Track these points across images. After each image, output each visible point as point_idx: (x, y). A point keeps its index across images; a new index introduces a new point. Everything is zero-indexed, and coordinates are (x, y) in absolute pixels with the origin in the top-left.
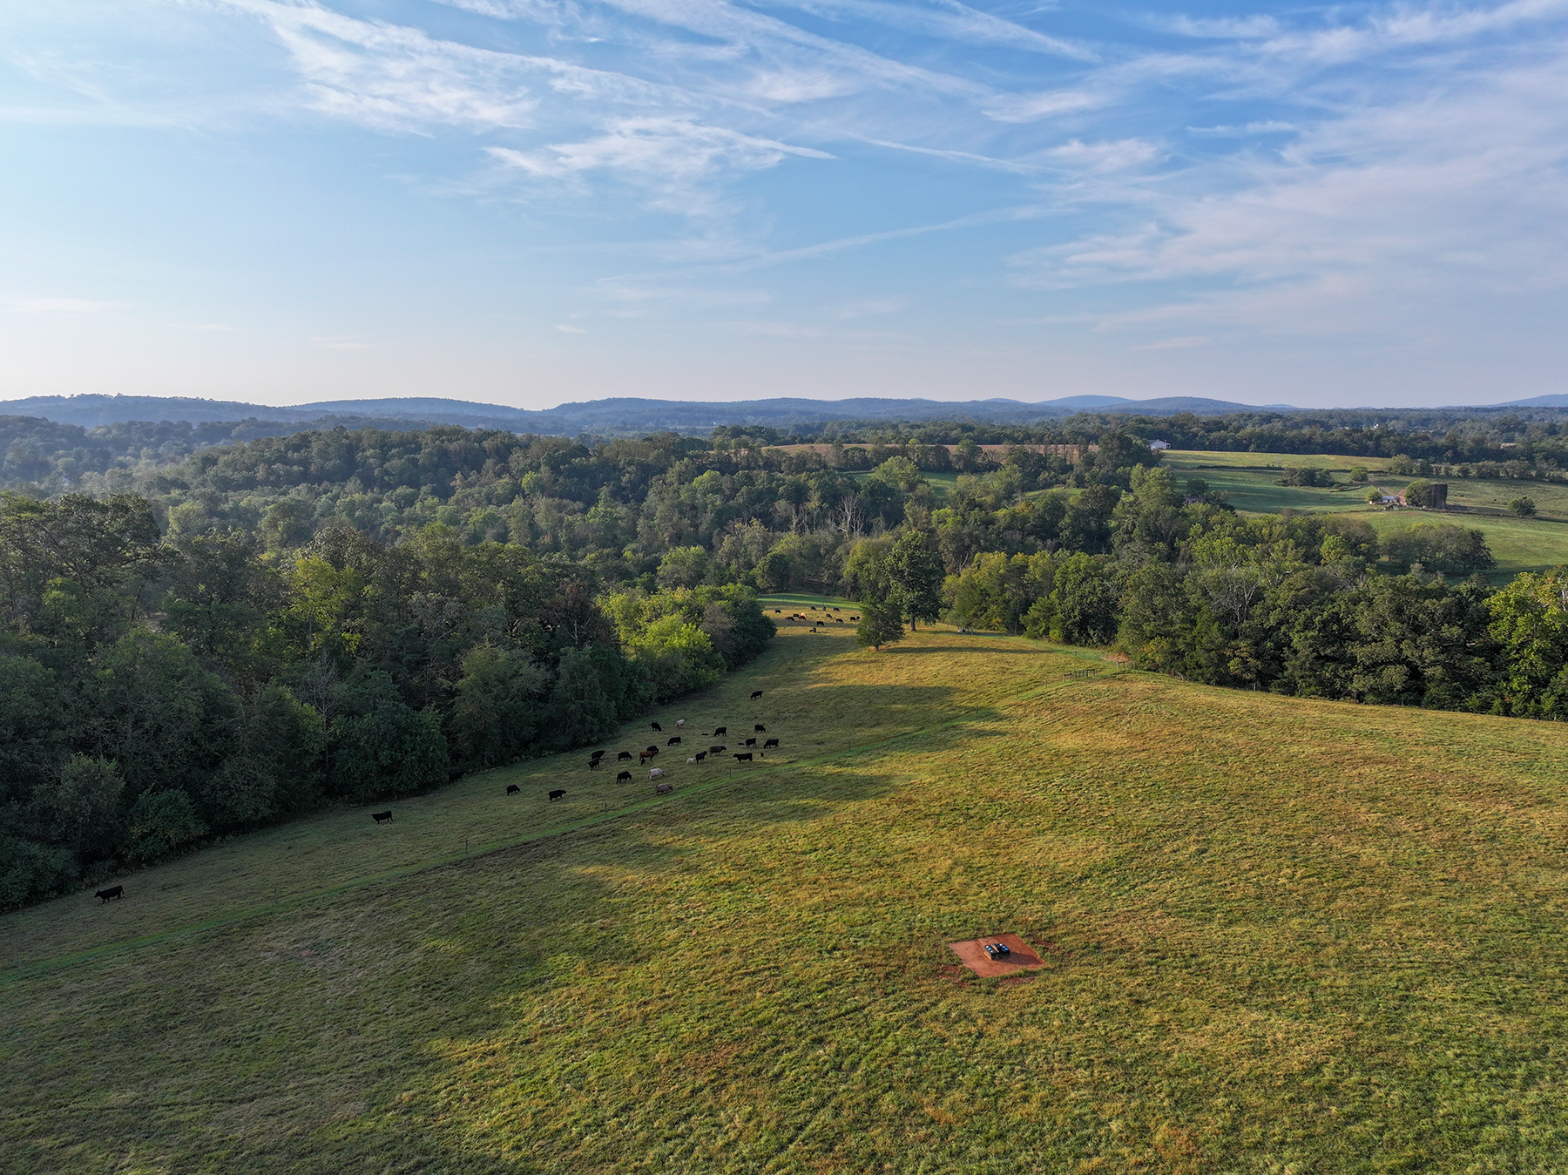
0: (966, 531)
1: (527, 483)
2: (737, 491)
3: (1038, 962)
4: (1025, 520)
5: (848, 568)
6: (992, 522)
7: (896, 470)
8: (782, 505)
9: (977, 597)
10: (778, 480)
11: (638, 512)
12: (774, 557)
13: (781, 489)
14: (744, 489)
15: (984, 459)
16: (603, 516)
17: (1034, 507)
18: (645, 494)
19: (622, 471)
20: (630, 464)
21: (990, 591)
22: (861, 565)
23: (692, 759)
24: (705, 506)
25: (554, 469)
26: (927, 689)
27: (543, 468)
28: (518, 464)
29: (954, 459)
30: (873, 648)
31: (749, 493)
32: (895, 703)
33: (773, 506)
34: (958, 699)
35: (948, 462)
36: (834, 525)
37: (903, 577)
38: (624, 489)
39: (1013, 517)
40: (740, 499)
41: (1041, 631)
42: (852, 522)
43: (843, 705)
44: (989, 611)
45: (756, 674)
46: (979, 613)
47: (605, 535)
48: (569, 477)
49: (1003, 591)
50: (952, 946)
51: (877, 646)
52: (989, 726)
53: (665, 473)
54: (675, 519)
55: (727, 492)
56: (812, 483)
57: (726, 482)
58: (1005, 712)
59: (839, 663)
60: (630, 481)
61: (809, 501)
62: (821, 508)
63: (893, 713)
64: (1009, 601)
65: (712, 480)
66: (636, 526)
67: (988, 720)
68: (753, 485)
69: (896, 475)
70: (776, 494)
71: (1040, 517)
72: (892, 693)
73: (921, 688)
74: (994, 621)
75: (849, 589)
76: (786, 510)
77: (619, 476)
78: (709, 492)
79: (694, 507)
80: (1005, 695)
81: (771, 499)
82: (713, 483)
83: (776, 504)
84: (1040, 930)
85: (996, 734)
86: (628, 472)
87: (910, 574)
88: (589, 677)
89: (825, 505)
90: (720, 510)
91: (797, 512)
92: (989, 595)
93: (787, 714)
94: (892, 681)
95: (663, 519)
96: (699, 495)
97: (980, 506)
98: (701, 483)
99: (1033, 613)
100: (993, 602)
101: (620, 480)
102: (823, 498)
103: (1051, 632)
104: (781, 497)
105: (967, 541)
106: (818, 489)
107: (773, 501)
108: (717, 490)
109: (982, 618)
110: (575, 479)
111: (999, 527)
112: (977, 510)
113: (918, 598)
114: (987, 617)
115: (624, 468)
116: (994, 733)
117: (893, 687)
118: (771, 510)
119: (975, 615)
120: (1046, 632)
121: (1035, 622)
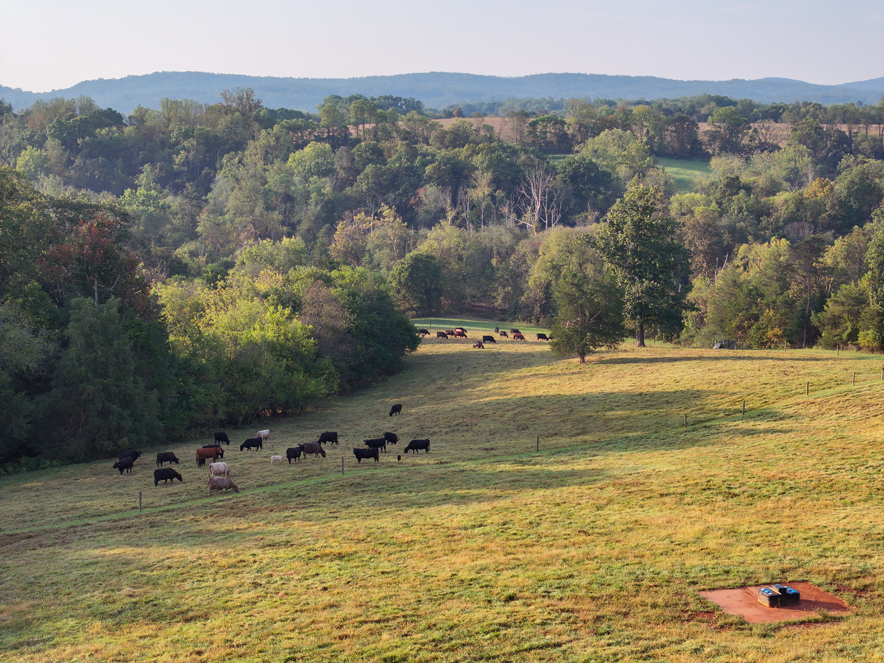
0: (724, 221)
1: (26, 165)
2: (358, 172)
3: (844, 609)
4: (818, 208)
5: (537, 274)
6: (767, 211)
7: (612, 150)
8: (429, 194)
9: (742, 299)
10: (424, 155)
11: (199, 202)
12: (417, 259)
13: (429, 169)
14: (369, 168)
15: (752, 139)
16: (143, 203)
17: (832, 189)
18: (210, 180)
19: (174, 147)
20: (187, 135)
21: (763, 289)
22: (556, 269)
23: (279, 457)
24: (307, 196)
25: (68, 145)
26: (662, 395)
27: (50, 143)
28: (11, 138)
29: (705, 139)
30: (578, 360)
31: (377, 175)
32: (611, 409)
33: (415, 195)
34: (711, 402)
35: (696, 143)
36: (513, 216)
37: (623, 258)
38: (177, 174)
39: (800, 203)
40: (362, 185)
41: (845, 336)
42: (542, 214)
43: (527, 416)
44: (763, 320)
45: (387, 396)
46: (746, 324)
47: (146, 231)
48: (91, 156)
49: (785, 287)
50: (703, 595)
51: (583, 358)
52: (763, 425)
53: (243, 150)
54: (258, 211)
55: (342, 174)
56: (477, 160)
57: (340, 160)
58: (790, 411)
59: (521, 378)
60: (186, 163)
61: (475, 187)
62: (493, 198)
63: (607, 421)
64: (794, 302)
65: (318, 156)
66: (195, 224)
67: (762, 419)
68: (384, 162)
69: (613, 158)
70: (420, 177)
71: (843, 204)
72: (609, 401)
73: (653, 394)
74: (770, 333)
75: (537, 309)
76: (436, 200)
77: (170, 155)
78: (313, 174)
79: (288, 198)
80: (789, 394)
81: (411, 185)
82: (320, 160)
83: (421, 192)
84: (848, 579)
85: (775, 432)
86: (184, 148)
87: (635, 252)
88: (115, 342)
89: (500, 194)
90: (330, 201)
91: (454, 203)
92: (762, 296)
93: (436, 429)
94: (607, 389)
95: (238, 212)
96: (296, 179)
97: (748, 189)
98: (300, 162)
99: (832, 308)
100: (768, 305)
101: (171, 161)
102: (496, 183)
103: (861, 334)
104: (429, 179)
105: (726, 237)
106: (487, 169)
107: (416, 186)
108: (325, 172)
109: (752, 332)
110: (101, 159)
111: (777, 220)
112: (742, 193)
113: (649, 292)
114: (759, 329)
115: (177, 143)
116: (773, 431)
117: (607, 395)
118: (412, 201)
119: (740, 327)
120: (853, 336)
121: (836, 322)
